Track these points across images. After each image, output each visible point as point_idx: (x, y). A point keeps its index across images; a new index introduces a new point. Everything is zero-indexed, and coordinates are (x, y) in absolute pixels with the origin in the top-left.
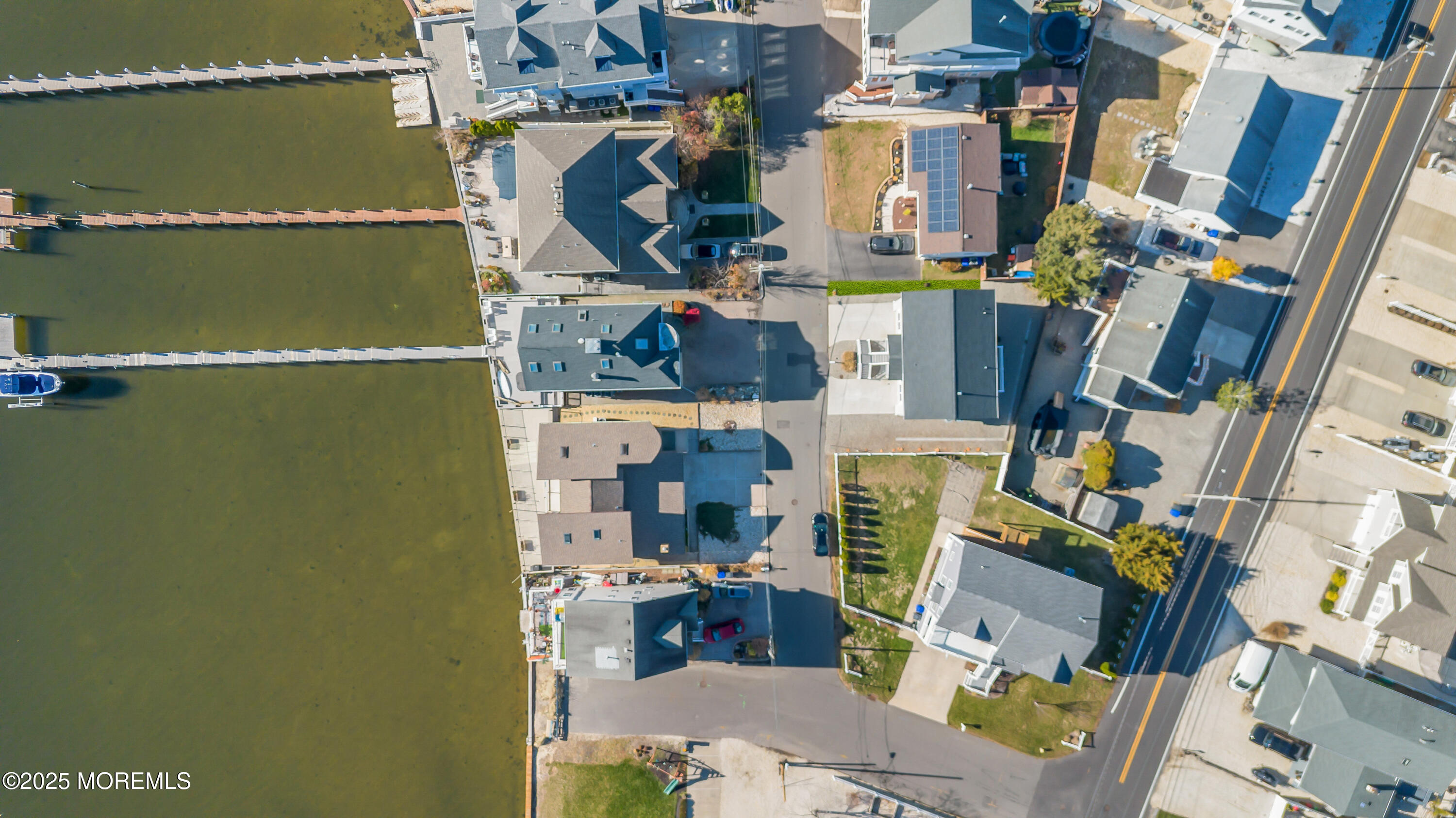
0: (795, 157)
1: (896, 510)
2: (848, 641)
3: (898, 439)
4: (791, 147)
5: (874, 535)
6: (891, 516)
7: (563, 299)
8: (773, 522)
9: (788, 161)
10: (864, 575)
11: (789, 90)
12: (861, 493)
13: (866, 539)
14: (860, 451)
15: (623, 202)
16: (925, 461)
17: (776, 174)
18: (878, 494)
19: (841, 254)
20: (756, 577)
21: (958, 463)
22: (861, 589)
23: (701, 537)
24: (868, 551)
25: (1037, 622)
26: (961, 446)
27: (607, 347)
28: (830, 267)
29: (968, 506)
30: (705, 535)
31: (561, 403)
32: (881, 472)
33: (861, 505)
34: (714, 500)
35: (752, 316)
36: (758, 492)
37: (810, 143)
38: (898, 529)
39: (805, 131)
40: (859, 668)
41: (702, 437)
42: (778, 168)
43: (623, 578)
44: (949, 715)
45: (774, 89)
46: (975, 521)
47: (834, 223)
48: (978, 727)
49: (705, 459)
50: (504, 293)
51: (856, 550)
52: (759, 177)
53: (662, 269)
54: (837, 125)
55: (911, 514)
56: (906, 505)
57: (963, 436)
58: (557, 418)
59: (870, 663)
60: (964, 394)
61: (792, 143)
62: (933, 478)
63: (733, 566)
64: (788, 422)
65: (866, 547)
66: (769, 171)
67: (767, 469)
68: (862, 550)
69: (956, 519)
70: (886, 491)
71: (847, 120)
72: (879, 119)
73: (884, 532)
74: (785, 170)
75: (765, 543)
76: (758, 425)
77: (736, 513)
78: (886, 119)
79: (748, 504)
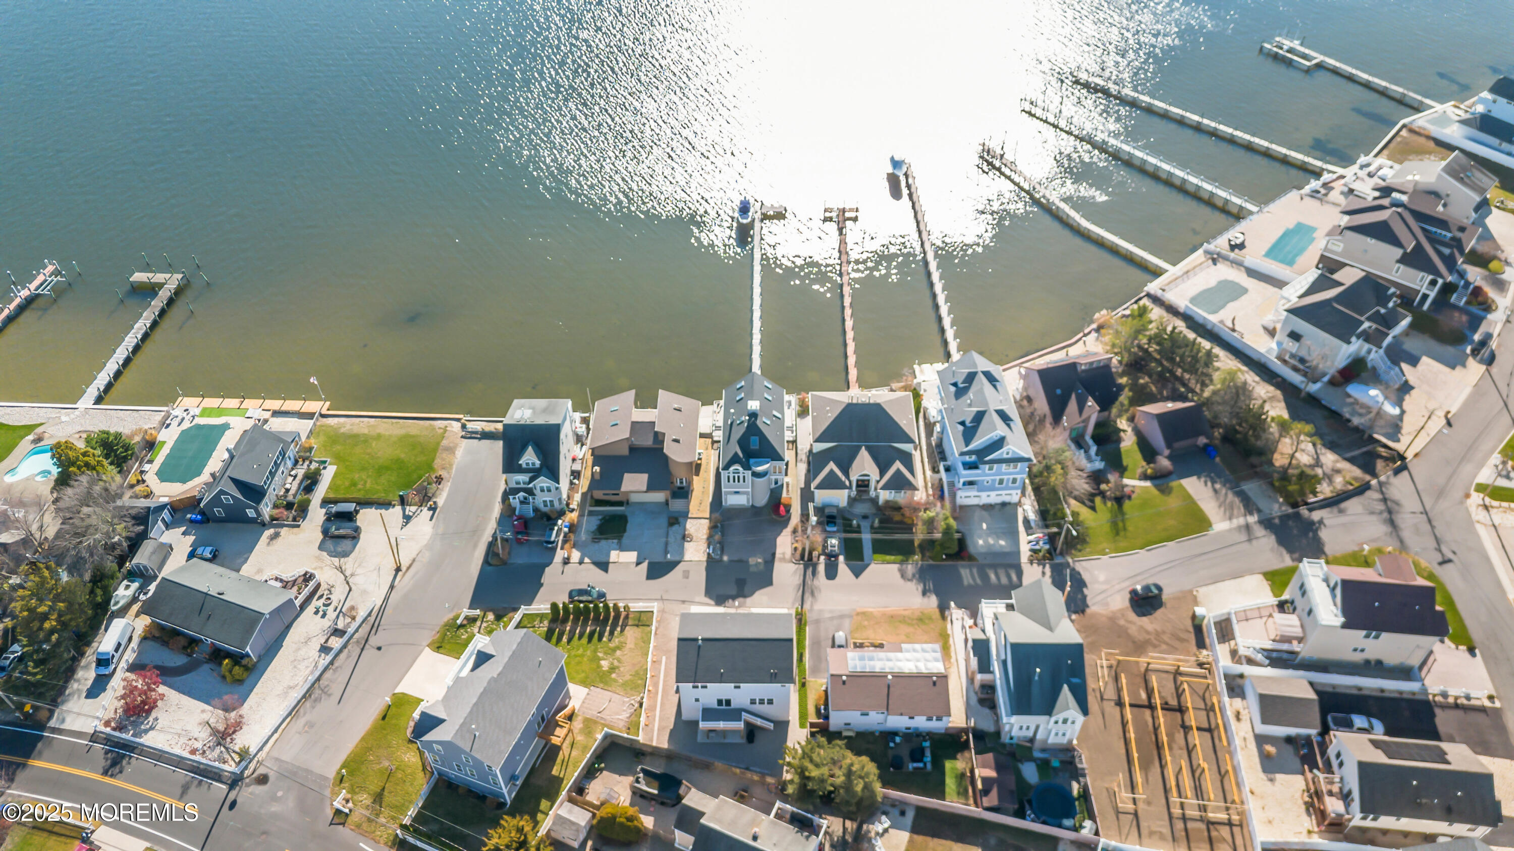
0: (914, 588)
1: (600, 655)
2: (491, 616)
3: (664, 658)
4: (922, 585)
5: (580, 638)
6: (595, 651)
7: (794, 442)
8: (603, 566)
9: (909, 583)
10: (546, 629)
11: (970, 586)
12: (619, 629)
13: (578, 631)
14: (657, 629)
15: (863, 448)
16: (642, 679)
17: (898, 575)
18: (616, 641)
19: (832, 618)
20: (560, 554)
21: (637, 705)
22: (534, 627)
23: (600, 517)
24: (567, 632)
25: (482, 690)
26: (652, 708)
27: (753, 415)
28: (821, 611)
29: (595, 713)
30: (601, 520)
31: (715, 439)
32: (636, 644)
33: (608, 628)
34: (629, 526)
35: (778, 555)
36: (632, 556)
37: (926, 600)
38: (582, 656)
39: (937, 596)
40: (465, 622)
41: (681, 520)
42: (903, 576)
43: (577, 467)
44: (402, 693)
45: (969, 576)
46: (580, 718)
47: (858, 614)
48: (384, 718)
49: (664, 521)
50: (798, 408)
51: (570, 624)
52: (894, 563)
53: (814, 478)
54: (943, 618)
55: (594, 666)
56: (603, 663)
57: (661, 711)
58: (702, 436)
59: (467, 632)
60: (699, 647)
61: (925, 586)
62: (624, 685)
63: (572, 536)
64: (687, 577)
65: (570, 631)
66: (900, 570)
67: (649, 564)
68: (568, 628)
69: (583, 702)
70: (618, 648)
71: (949, 626)
72: (952, 649)
73: (582, 645)
74: (901, 581)
75: (587, 560)
76: (687, 557)
77: (616, 541)
78: (953, 654)
79: (622, 549)
